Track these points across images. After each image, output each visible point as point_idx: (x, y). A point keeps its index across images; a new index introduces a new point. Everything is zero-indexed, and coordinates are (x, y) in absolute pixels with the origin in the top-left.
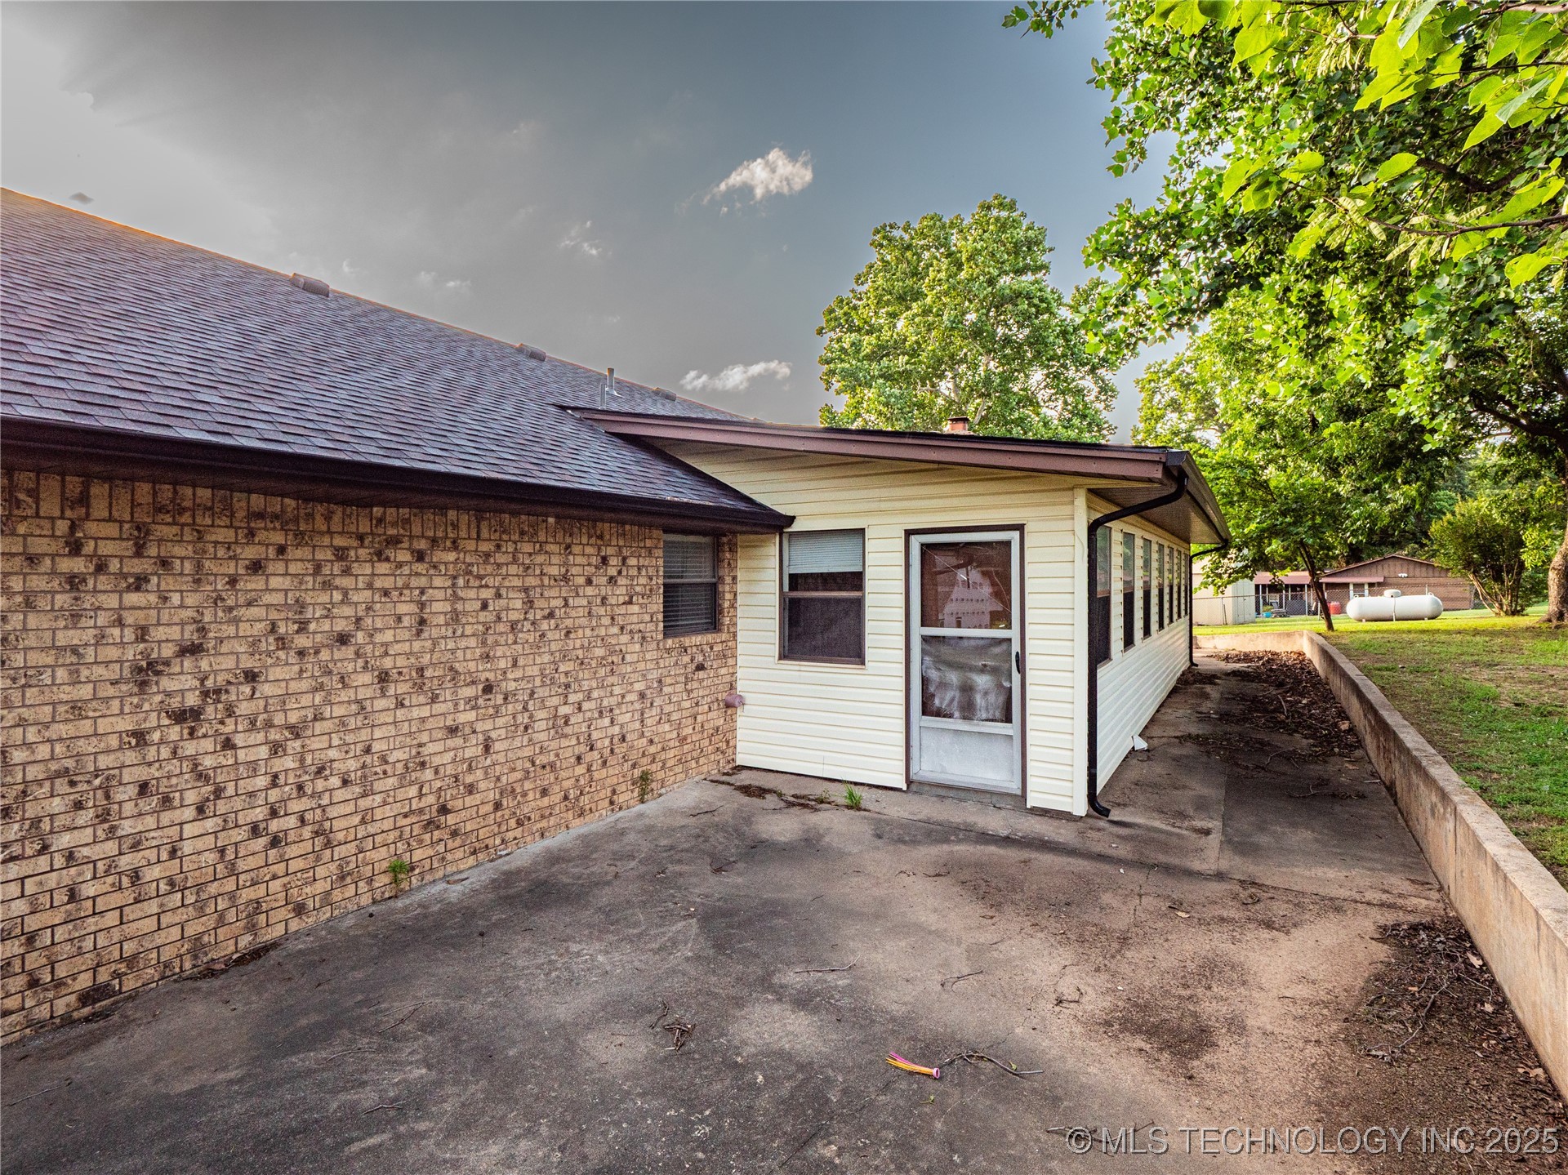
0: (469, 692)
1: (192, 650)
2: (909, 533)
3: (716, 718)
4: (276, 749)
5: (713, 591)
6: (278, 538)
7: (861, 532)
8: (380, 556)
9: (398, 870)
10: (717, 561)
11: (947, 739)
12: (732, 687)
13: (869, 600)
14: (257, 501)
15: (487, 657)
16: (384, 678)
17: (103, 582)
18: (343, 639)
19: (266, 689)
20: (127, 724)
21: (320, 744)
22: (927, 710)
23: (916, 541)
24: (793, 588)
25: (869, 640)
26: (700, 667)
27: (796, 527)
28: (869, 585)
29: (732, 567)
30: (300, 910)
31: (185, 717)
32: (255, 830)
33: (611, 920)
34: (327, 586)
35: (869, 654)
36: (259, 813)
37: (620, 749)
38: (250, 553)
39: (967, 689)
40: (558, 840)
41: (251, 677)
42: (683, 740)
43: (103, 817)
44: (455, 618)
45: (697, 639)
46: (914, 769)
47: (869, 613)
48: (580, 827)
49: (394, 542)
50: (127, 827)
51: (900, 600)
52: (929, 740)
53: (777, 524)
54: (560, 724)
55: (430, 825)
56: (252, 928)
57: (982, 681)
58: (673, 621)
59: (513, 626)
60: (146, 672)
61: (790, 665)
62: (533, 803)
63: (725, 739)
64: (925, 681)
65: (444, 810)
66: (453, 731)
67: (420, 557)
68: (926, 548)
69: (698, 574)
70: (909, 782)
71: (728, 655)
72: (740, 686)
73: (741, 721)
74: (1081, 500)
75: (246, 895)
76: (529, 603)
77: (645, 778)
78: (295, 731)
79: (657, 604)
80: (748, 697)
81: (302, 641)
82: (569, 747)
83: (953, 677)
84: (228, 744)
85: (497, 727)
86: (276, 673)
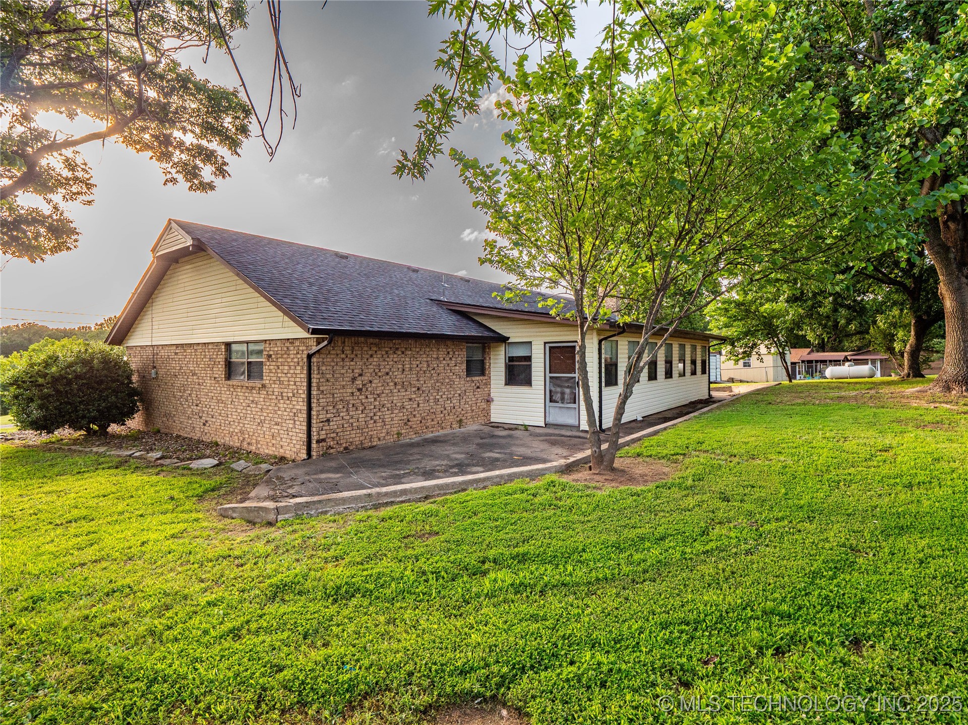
0: (414, 389)
1: (361, 375)
2: (545, 343)
3: (483, 405)
4: (375, 399)
5: (482, 362)
6: (375, 349)
7: (531, 342)
8: (395, 353)
9: (399, 434)
10: (484, 352)
11: (557, 410)
12: (489, 395)
13: (533, 365)
14: (372, 340)
15: (418, 380)
16: (395, 384)
17: (347, 360)
18: (387, 374)
19: (373, 385)
20: (350, 391)
21: (383, 399)
22: (551, 401)
23: (548, 346)
24: (510, 361)
25: (533, 378)
26: (478, 387)
27: (510, 341)
28: (533, 360)
29: (489, 354)
30: (379, 439)
31: (360, 390)
32: (371, 418)
33: (454, 444)
34: (384, 360)
35: (533, 383)
36: (372, 414)
37: (454, 411)
38: (370, 353)
39: (563, 394)
40: (437, 434)
41: (371, 382)
42: (473, 411)
43: (347, 410)
44: (411, 369)
45: (477, 378)
46: (547, 419)
47: (533, 369)
48: (442, 432)
49: (397, 349)
50: (351, 413)
51: (543, 365)
52: (552, 410)
53: (504, 340)
54: (436, 401)
55: (406, 424)
56: (371, 441)
57: (567, 391)
58: (469, 372)
59: (424, 372)
60: (354, 379)
61: (508, 387)
62: (429, 423)
63: (487, 412)
64: (550, 391)
65: (409, 421)
66: (410, 399)
67: (403, 353)
68: (551, 348)
69: (478, 356)
70: (546, 425)
71: (488, 384)
72: (492, 395)
73: (492, 407)
74: (595, 333)
75: (370, 433)
76: (428, 366)
77: (461, 420)
78: (379, 395)
79: (464, 366)
80: (495, 399)
81: (380, 374)
82: (439, 408)
83: (559, 389)
84: (367, 397)
85: (421, 400)
86: (375, 381)
